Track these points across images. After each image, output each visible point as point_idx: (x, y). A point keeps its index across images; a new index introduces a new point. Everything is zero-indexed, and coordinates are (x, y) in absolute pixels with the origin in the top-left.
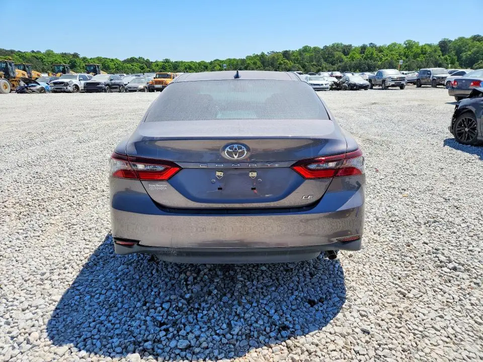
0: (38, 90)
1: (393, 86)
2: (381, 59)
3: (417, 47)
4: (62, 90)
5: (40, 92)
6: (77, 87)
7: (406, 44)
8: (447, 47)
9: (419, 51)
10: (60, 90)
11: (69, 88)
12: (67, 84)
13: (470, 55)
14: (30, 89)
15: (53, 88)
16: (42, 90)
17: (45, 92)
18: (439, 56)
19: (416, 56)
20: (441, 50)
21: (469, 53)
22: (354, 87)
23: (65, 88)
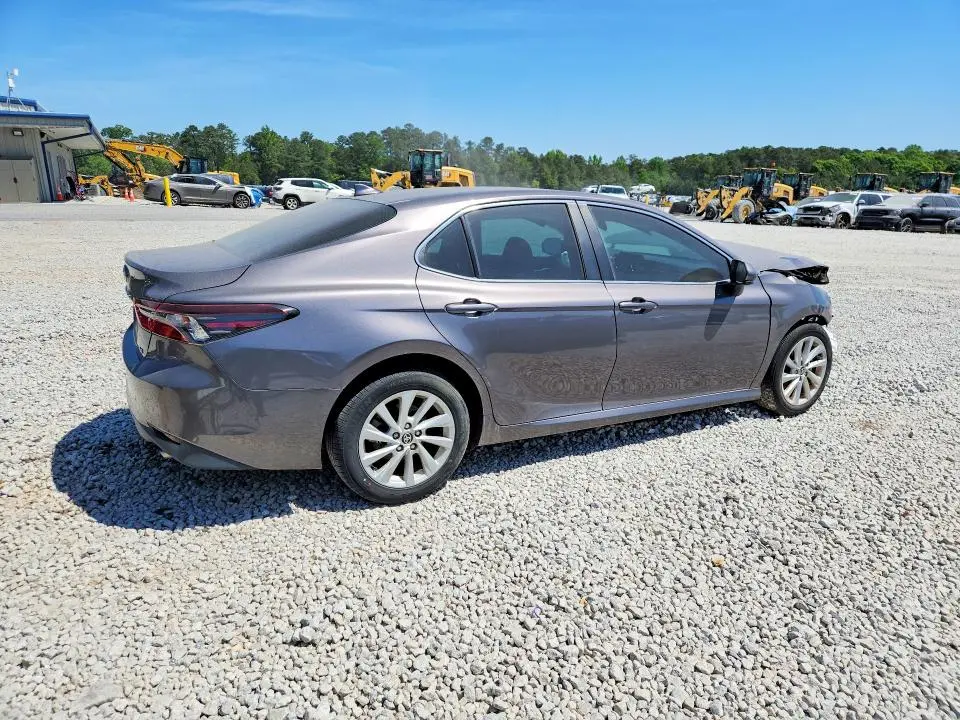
0: (778, 219)
4: (815, 222)
5: (781, 224)
6: (846, 216)
10: (809, 222)
11: (829, 219)
12: (825, 211)
14: (766, 218)
15: (799, 217)
16: (786, 221)
17: (790, 224)
23: (821, 217)
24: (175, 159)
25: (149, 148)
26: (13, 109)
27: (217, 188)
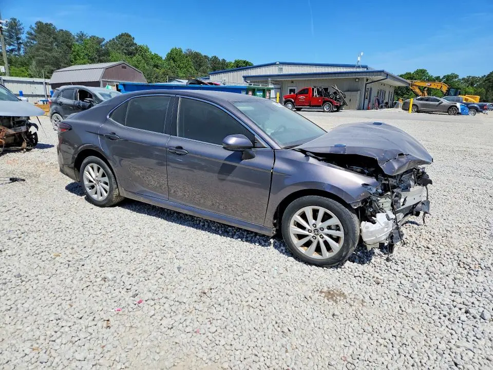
24: (445, 89)
25: (433, 84)
26: (358, 70)
27: (440, 104)
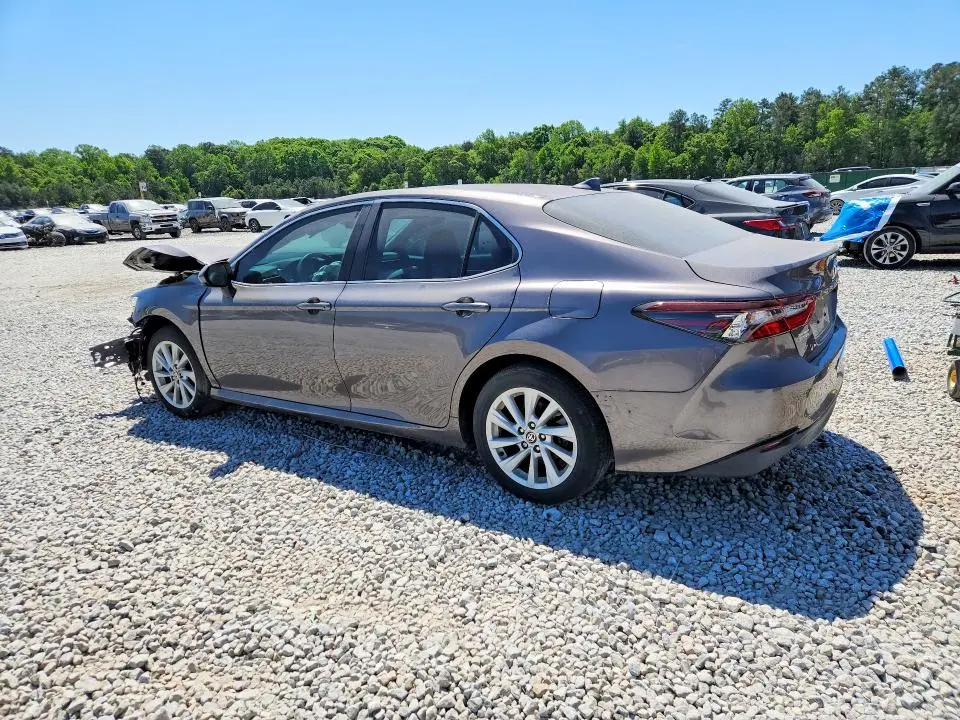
1: (158, 232)
2: (35, 182)
3: (107, 159)
7: (81, 153)
8: (165, 162)
9: (113, 167)
13: (209, 176)
18: (156, 178)
19: (110, 176)
20: (155, 166)
21: (207, 173)
22: (72, 238)
